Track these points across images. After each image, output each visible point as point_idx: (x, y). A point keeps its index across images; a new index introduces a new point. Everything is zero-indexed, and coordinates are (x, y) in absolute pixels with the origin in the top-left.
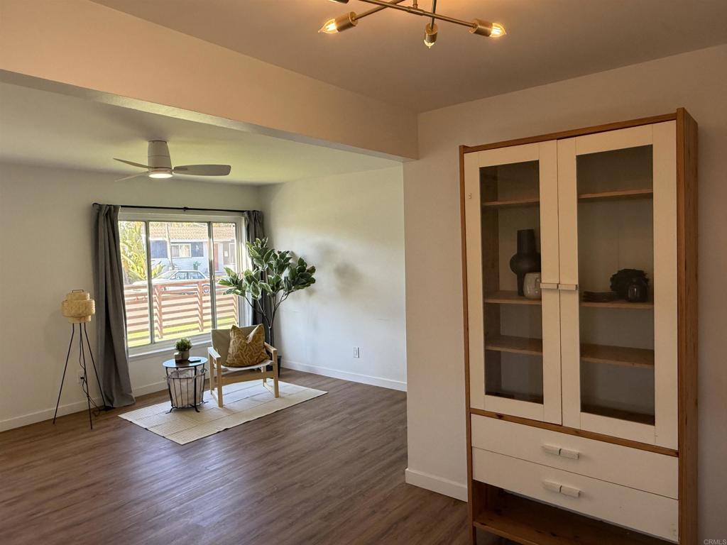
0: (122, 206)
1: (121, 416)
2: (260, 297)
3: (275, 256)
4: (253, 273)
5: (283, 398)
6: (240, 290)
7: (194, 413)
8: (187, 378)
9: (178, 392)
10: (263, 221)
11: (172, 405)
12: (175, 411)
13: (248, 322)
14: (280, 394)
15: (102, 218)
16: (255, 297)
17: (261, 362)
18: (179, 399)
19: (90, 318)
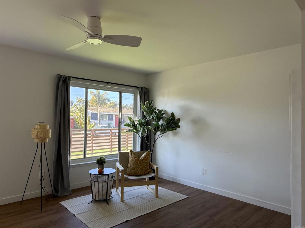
0: (73, 77)
1: (61, 203)
2: (146, 135)
3: (156, 112)
4: (143, 121)
5: (160, 198)
6: (135, 130)
7: (105, 204)
8: (103, 182)
9: (97, 190)
10: (149, 93)
11: (92, 198)
12: (94, 202)
13: (138, 149)
14: (159, 195)
15: (61, 83)
16: (143, 135)
17: (148, 173)
18: (97, 195)
19: (48, 140)
